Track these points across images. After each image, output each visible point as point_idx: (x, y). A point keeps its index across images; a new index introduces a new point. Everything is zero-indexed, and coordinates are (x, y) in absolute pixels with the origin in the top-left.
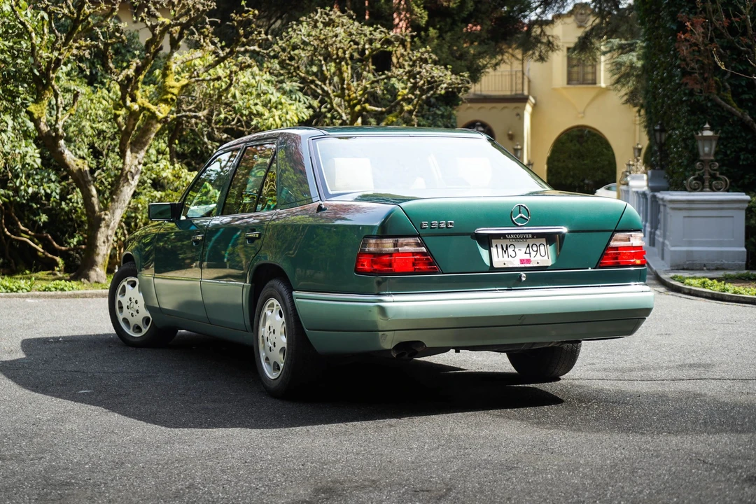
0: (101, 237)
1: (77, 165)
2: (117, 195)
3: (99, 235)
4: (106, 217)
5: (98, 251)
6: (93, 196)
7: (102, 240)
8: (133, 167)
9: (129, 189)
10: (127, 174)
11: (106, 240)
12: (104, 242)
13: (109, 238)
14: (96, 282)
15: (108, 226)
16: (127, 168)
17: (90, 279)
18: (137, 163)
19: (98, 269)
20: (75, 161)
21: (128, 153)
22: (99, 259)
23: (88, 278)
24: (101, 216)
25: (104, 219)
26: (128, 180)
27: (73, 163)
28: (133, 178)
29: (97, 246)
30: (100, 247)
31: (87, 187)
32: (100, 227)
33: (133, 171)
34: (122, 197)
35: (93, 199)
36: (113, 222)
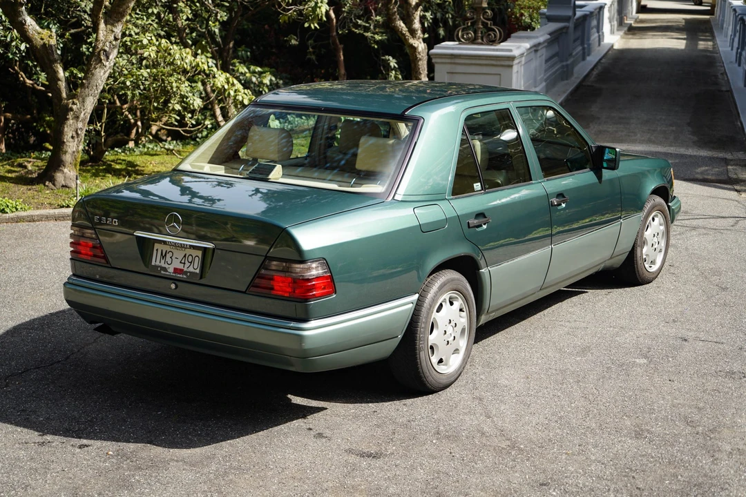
0: (68, 131)
1: (42, 39)
2: (88, 80)
3: (66, 129)
4: (74, 107)
5: (65, 148)
6: (59, 80)
7: (70, 135)
8: (108, 44)
9: (103, 71)
10: (99, 52)
11: (75, 135)
12: (73, 137)
13: (79, 132)
14: (63, 186)
15: (77, 118)
16: (100, 46)
17: (56, 183)
18: (112, 38)
19: (66, 170)
20: (39, 33)
21: (102, 25)
22: (67, 158)
23: (53, 180)
24: (68, 104)
25: (71, 109)
26: (101, 60)
27: (37, 37)
28: (108, 58)
29: (64, 142)
30: (67, 144)
31: (52, 68)
32: (68, 119)
33: (107, 49)
34: (93, 82)
35: (59, 83)
36: (83, 113)
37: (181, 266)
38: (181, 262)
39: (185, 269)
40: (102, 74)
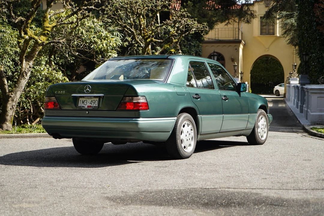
0: (9, 106)
2: (18, 84)
3: (8, 105)
4: (12, 96)
5: (8, 113)
6: (5, 85)
7: (10, 108)
8: (27, 69)
9: (24, 81)
10: (23, 73)
11: (12, 108)
12: (11, 109)
13: (14, 107)
14: (6, 130)
15: (13, 100)
16: (23, 70)
17: (3, 128)
18: (28, 67)
19: (7, 123)
21: (24, 62)
22: (8, 118)
24: (9, 95)
25: (11, 97)
26: (24, 76)
28: (27, 75)
29: (7, 111)
30: (8, 112)
31: (2, 80)
32: (9, 101)
33: (26, 71)
34: (20, 85)
35: (5, 86)
36: (16, 98)
37: (90, 105)
38: (90, 103)
39: (92, 106)
40: (24, 82)
